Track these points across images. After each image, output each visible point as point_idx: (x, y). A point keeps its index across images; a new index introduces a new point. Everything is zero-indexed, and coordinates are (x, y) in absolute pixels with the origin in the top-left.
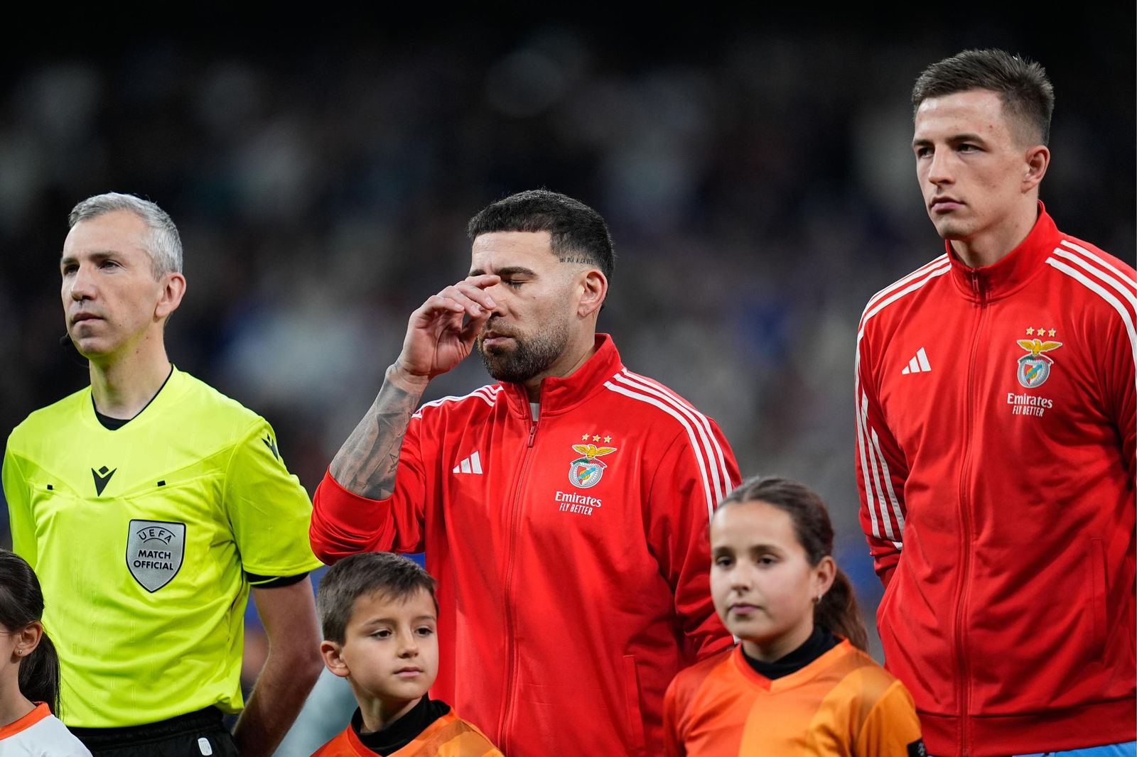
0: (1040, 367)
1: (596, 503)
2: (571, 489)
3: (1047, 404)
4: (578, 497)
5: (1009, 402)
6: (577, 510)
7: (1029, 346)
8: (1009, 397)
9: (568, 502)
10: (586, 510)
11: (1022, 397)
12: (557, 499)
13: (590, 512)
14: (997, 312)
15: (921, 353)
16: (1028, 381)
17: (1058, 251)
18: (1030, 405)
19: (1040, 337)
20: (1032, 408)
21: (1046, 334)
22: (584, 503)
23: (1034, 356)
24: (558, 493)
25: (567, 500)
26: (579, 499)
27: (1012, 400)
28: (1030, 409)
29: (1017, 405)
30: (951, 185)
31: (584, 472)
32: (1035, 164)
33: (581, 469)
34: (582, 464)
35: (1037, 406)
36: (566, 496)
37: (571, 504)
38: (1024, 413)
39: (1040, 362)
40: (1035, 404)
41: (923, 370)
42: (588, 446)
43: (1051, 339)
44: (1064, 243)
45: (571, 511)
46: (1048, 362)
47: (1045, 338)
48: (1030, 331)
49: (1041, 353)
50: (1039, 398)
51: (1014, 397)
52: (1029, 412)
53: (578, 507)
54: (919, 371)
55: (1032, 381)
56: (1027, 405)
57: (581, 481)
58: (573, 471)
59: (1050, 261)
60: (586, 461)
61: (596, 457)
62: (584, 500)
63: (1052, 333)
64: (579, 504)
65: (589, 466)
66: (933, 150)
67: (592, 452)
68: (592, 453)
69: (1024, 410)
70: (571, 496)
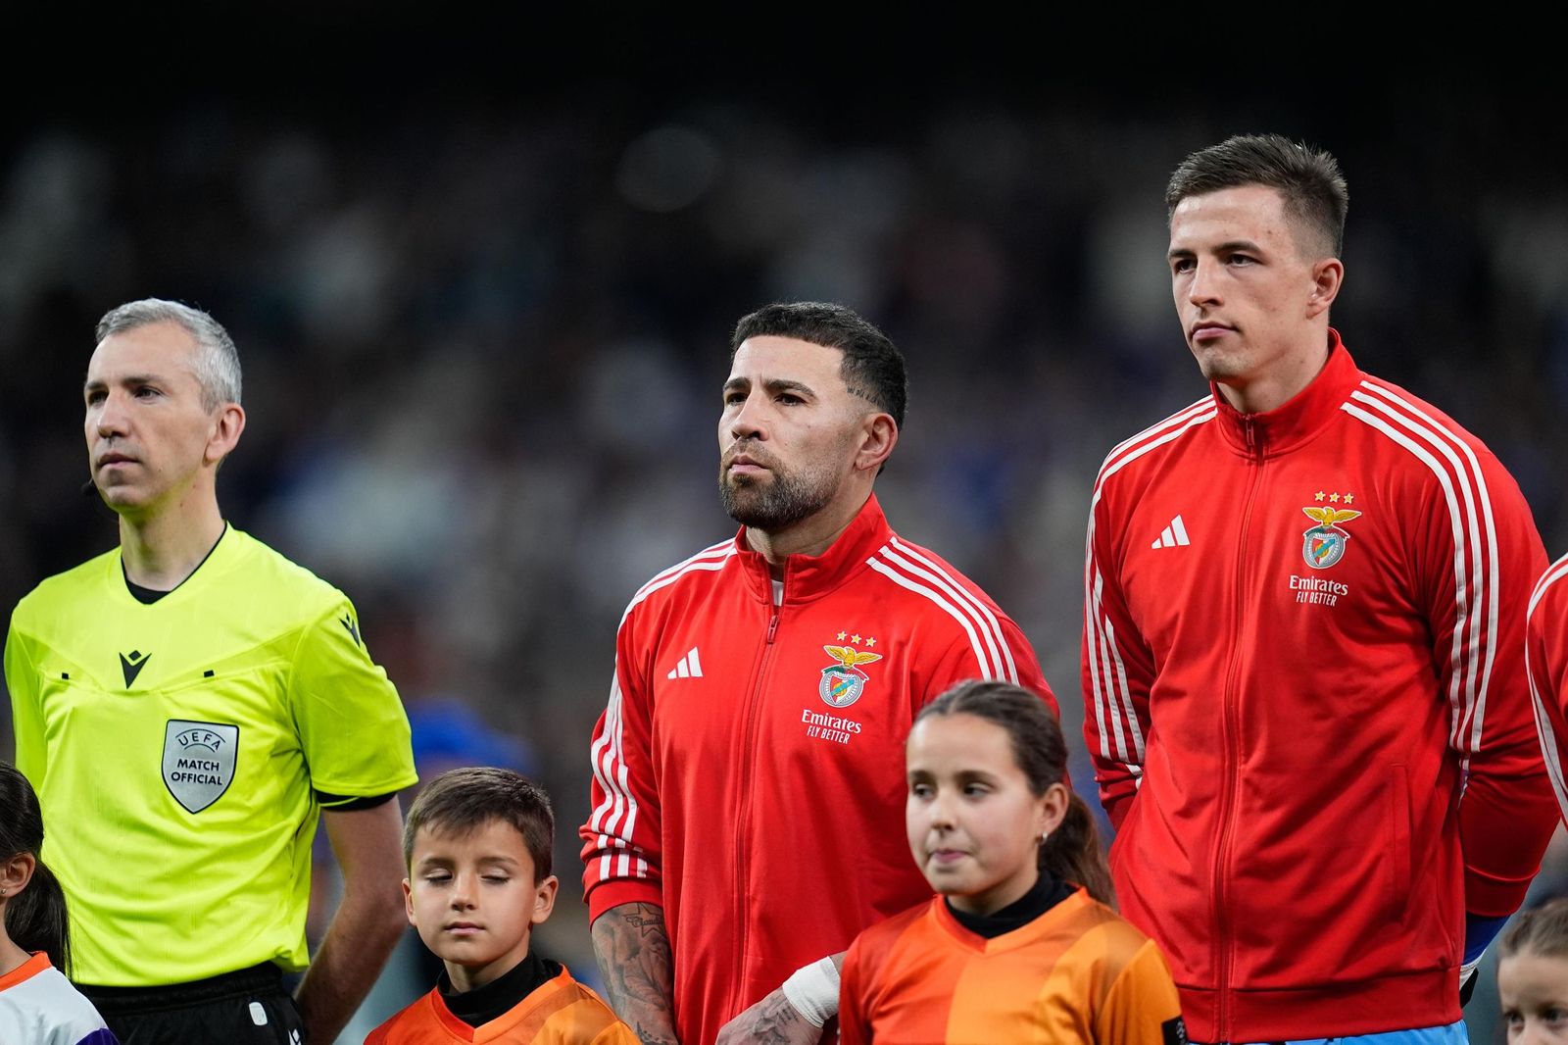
0: (1332, 542)
1: (854, 728)
2: (822, 708)
3: (1341, 590)
4: (831, 719)
5: (1291, 587)
6: (830, 737)
7: (1319, 515)
8: (1292, 581)
9: (819, 725)
10: (841, 737)
11: (1308, 580)
12: (803, 720)
13: (846, 740)
14: (1276, 473)
15: (1178, 523)
16: (1317, 560)
17: (1356, 395)
18: (1319, 591)
19: (1333, 504)
20: (1321, 594)
21: (1341, 500)
22: (839, 727)
23: (1325, 528)
24: (806, 711)
25: (816, 722)
26: (833, 722)
27: (1296, 584)
28: (1319, 596)
29: (1302, 590)
30: (1217, 308)
31: (839, 684)
32: (1324, 282)
33: (835, 681)
34: (837, 674)
35: (1328, 592)
36: (816, 717)
37: (822, 727)
38: (1311, 602)
39: (1332, 536)
40: (1325, 589)
41: (1180, 544)
42: (845, 649)
43: (1347, 506)
44: (1364, 384)
45: (822, 737)
46: (1344, 536)
47: (1340, 505)
48: (1320, 496)
49: (1335, 524)
50: (1331, 583)
51: (1298, 581)
52: (1318, 600)
53: (831, 733)
54: (1173, 544)
55: (1322, 560)
56: (1314, 591)
57: (835, 698)
58: (825, 683)
59: (1347, 407)
60: (842, 670)
61: (855, 666)
62: (839, 723)
63: (1348, 499)
64: (832, 728)
65: (845, 678)
66: (1195, 263)
67: (850, 658)
68: (849, 660)
69: (1312, 597)
70: (822, 717)
